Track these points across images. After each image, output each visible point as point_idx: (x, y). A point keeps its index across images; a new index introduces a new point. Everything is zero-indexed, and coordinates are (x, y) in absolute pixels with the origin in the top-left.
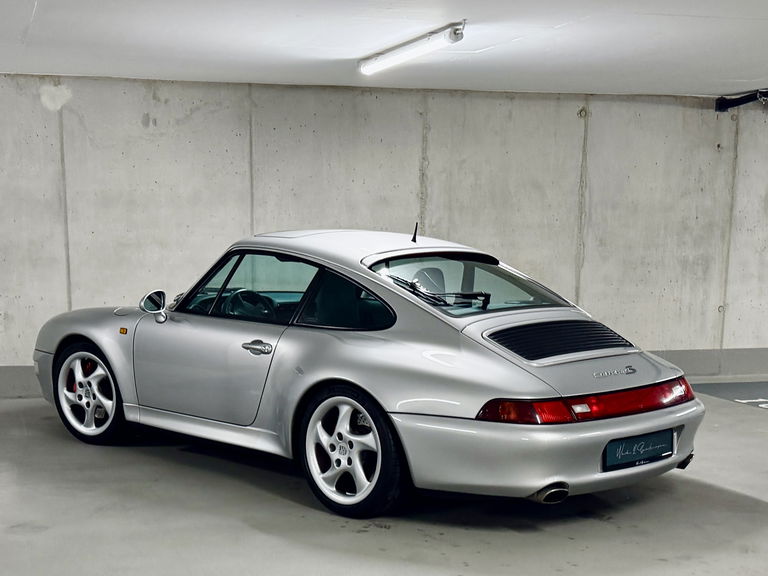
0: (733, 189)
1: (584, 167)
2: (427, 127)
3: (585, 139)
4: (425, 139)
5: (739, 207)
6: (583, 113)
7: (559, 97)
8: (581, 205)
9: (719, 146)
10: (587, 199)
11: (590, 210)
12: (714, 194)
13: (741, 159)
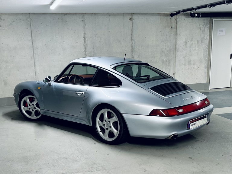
0: (176, 39)
1: (132, 35)
2: (85, 25)
3: (132, 26)
4: (84, 28)
5: (178, 45)
6: (131, 19)
7: (123, 15)
8: (132, 46)
9: (171, 27)
10: (134, 44)
11: (135, 47)
12: (171, 41)
13: (178, 31)
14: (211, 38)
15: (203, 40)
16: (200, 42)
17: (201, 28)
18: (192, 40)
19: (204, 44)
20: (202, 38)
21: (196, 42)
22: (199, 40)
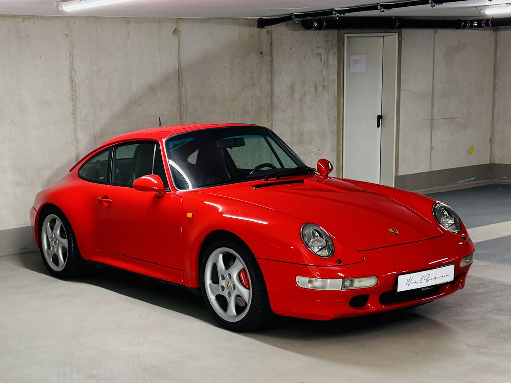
0: (272, 81)
2: (72, 45)
3: (179, 51)
4: (71, 55)
5: (276, 95)
6: (176, 32)
7: (159, 21)
8: (180, 99)
9: (261, 53)
10: (184, 94)
11: (186, 102)
12: (261, 86)
13: (275, 62)
14: (342, 78)
15: (326, 83)
16: (320, 89)
17: (321, 55)
18: (305, 85)
19: (328, 94)
20: (324, 78)
21: (313, 89)
22: (318, 85)
